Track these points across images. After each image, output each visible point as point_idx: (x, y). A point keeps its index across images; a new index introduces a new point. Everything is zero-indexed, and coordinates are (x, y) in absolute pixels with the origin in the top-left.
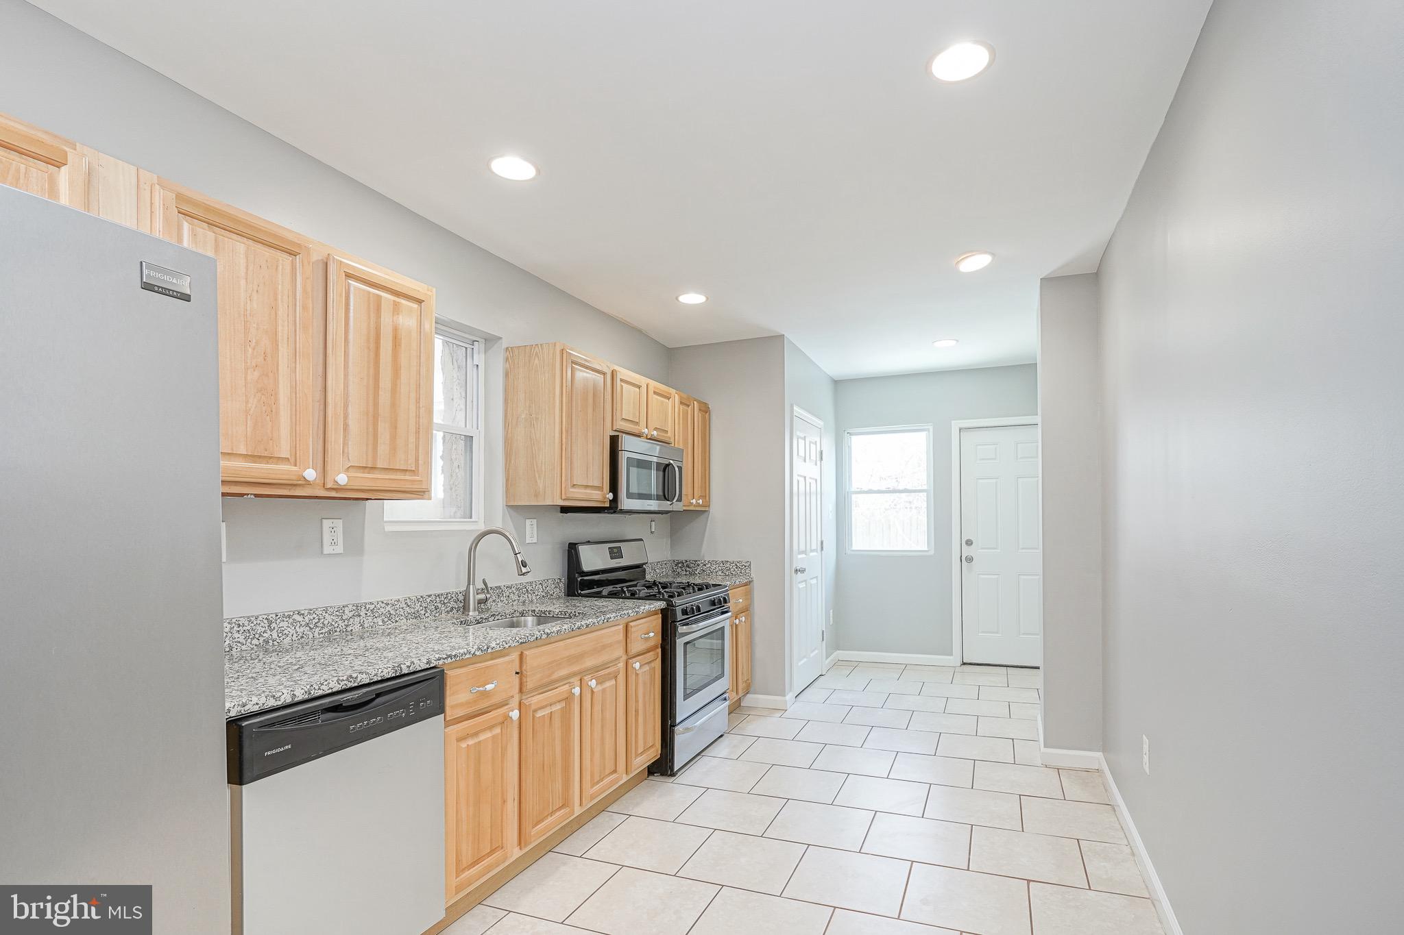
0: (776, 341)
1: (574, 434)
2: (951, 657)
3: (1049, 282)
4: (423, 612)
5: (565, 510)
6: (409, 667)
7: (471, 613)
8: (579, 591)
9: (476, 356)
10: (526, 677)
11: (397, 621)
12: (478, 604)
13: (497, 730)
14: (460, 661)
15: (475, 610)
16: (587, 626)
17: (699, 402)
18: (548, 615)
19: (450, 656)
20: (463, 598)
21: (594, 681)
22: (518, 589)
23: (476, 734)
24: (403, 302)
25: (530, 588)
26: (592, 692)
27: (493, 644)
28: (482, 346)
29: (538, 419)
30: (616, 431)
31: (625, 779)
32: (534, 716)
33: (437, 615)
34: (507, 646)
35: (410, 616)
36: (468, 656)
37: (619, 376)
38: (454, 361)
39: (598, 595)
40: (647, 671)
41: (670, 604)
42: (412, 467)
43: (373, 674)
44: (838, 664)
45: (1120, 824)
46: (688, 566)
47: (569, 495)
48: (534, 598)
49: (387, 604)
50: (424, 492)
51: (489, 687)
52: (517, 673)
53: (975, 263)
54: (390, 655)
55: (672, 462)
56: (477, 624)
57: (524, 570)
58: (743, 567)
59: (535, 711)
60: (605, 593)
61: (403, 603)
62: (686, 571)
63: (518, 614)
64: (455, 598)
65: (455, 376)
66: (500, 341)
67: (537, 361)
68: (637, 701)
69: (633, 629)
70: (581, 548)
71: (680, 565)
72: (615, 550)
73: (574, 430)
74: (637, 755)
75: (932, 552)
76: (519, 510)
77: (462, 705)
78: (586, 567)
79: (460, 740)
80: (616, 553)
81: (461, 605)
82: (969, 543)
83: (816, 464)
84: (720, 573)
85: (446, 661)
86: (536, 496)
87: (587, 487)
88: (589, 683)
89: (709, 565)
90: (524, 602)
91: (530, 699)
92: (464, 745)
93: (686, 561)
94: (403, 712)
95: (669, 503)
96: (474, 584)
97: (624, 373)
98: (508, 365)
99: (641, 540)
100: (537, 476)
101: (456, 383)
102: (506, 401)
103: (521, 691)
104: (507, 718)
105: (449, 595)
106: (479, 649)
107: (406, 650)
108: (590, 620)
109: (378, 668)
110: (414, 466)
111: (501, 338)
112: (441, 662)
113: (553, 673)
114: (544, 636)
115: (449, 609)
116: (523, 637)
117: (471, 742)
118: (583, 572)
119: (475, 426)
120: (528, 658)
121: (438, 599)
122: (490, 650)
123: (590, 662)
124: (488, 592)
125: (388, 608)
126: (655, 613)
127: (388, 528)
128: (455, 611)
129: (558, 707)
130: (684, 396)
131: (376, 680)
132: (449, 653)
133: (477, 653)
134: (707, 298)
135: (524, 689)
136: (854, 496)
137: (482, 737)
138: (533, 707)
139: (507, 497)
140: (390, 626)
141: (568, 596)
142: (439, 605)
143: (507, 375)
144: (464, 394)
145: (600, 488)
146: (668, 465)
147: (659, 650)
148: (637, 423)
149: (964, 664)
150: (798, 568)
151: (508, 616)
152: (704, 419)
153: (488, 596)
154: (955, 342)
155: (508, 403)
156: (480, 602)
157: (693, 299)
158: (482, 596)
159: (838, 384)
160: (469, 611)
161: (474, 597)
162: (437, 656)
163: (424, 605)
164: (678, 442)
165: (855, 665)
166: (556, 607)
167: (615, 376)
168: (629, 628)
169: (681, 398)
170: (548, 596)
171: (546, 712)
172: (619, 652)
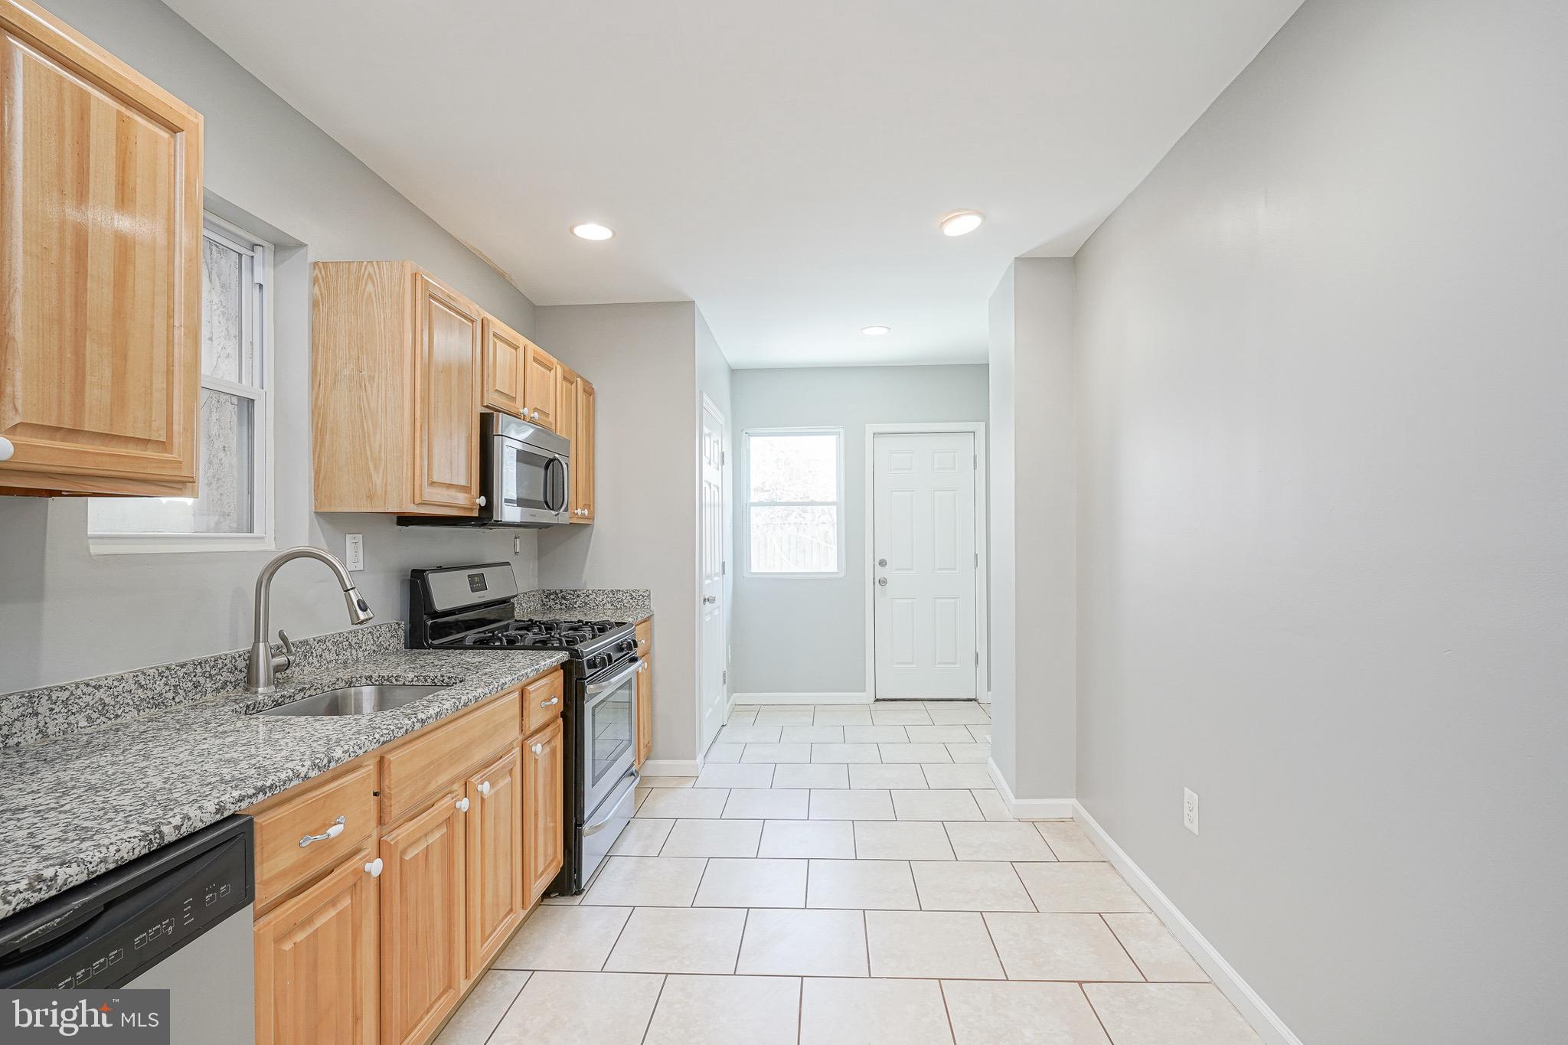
0: (685, 307)
1: (432, 406)
2: (864, 694)
3: (1027, 263)
4: (170, 695)
5: (405, 520)
6: (178, 828)
7: (260, 690)
8: (430, 641)
9: (258, 269)
10: (391, 799)
11: (117, 716)
12: (276, 671)
13: (346, 902)
14: (279, 797)
15: (268, 684)
16: (477, 700)
17: (583, 379)
18: (395, 683)
19: (262, 790)
20: (244, 664)
21: (487, 784)
22: (335, 643)
23: (309, 920)
24: (139, 120)
25: (355, 640)
26: (483, 800)
27: (338, 753)
28: (270, 256)
29: (374, 377)
30: (487, 407)
31: (523, 914)
32: (401, 859)
33: (199, 696)
34: (361, 752)
35: (144, 704)
36: (295, 782)
37: (492, 330)
38: (214, 276)
39: (458, 645)
40: (546, 751)
41: (575, 655)
42: (160, 436)
43: (96, 859)
44: (737, 709)
45: (1128, 885)
46: (564, 598)
47: (427, 497)
48: (360, 654)
49: (98, 688)
50: (183, 483)
51: (334, 831)
52: (375, 794)
53: (963, 225)
54: (126, 800)
55: (556, 455)
56: (275, 706)
57: (362, 616)
58: (640, 598)
59: (404, 852)
60: (468, 642)
61: (131, 681)
62: (561, 604)
63: (342, 684)
64: (229, 666)
65: (216, 300)
66: (305, 249)
67: (370, 287)
68: (536, 800)
69: (532, 696)
70: (433, 579)
71: (552, 597)
72: (477, 579)
73: (432, 400)
74: (537, 878)
75: (842, 575)
76: (334, 520)
77: (284, 874)
78: (440, 605)
79: (279, 940)
80: (477, 584)
81: (242, 676)
82: (883, 563)
83: (718, 469)
84: (608, 605)
85: (254, 800)
86: (370, 497)
87: (450, 486)
88: (480, 788)
89: (594, 596)
90: (345, 662)
91: (395, 834)
92: (288, 946)
93: (562, 591)
94: (168, 925)
95: (553, 512)
96: (266, 641)
97: (498, 326)
98: (316, 290)
99: (508, 564)
100: (371, 466)
101: (218, 312)
102: (314, 347)
103: (380, 822)
104: (361, 874)
105: (220, 661)
106: (314, 766)
107: (158, 783)
108: (480, 690)
109: (107, 842)
110: (163, 432)
111: (306, 245)
112: (244, 805)
113: (429, 783)
114: (418, 726)
115: (219, 684)
116: (385, 731)
117: (300, 937)
118: (436, 612)
119: (257, 382)
120: (392, 766)
121: (199, 670)
122: (333, 765)
123: (480, 755)
124: (289, 651)
125: (99, 694)
126: (554, 670)
127: (95, 549)
128: (230, 687)
129: (437, 835)
130: (566, 369)
131: (103, 870)
132: (259, 784)
133: (312, 774)
134: (614, 234)
135: (386, 819)
136: (753, 509)
137: (319, 922)
138: (401, 847)
139: (316, 500)
140: (103, 727)
141: (412, 647)
142: (202, 680)
143: (315, 304)
144: (234, 331)
145: (466, 489)
146: (551, 461)
147: (560, 721)
148: (513, 399)
149: (877, 700)
150: (706, 597)
151: (326, 689)
152: (588, 402)
153: (292, 658)
154: (886, 330)
155: (317, 352)
156: (278, 669)
157: (593, 232)
158: (281, 660)
159: (734, 372)
160: (258, 686)
161: (267, 662)
162: (236, 794)
163: (172, 682)
164: (561, 430)
165: (757, 710)
166: (405, 668)
167: (486, 328)
168: (526, 695)
169: (564, 371)
170: (381, 650)
171: (422, 846)
172: (514, 734)
